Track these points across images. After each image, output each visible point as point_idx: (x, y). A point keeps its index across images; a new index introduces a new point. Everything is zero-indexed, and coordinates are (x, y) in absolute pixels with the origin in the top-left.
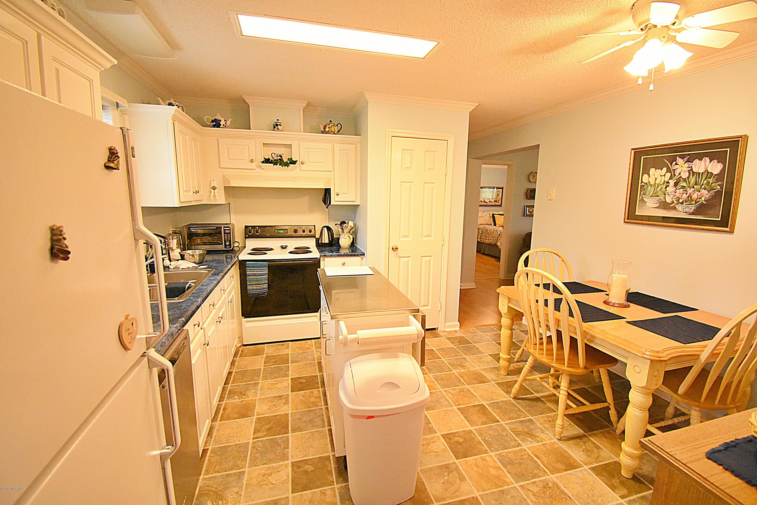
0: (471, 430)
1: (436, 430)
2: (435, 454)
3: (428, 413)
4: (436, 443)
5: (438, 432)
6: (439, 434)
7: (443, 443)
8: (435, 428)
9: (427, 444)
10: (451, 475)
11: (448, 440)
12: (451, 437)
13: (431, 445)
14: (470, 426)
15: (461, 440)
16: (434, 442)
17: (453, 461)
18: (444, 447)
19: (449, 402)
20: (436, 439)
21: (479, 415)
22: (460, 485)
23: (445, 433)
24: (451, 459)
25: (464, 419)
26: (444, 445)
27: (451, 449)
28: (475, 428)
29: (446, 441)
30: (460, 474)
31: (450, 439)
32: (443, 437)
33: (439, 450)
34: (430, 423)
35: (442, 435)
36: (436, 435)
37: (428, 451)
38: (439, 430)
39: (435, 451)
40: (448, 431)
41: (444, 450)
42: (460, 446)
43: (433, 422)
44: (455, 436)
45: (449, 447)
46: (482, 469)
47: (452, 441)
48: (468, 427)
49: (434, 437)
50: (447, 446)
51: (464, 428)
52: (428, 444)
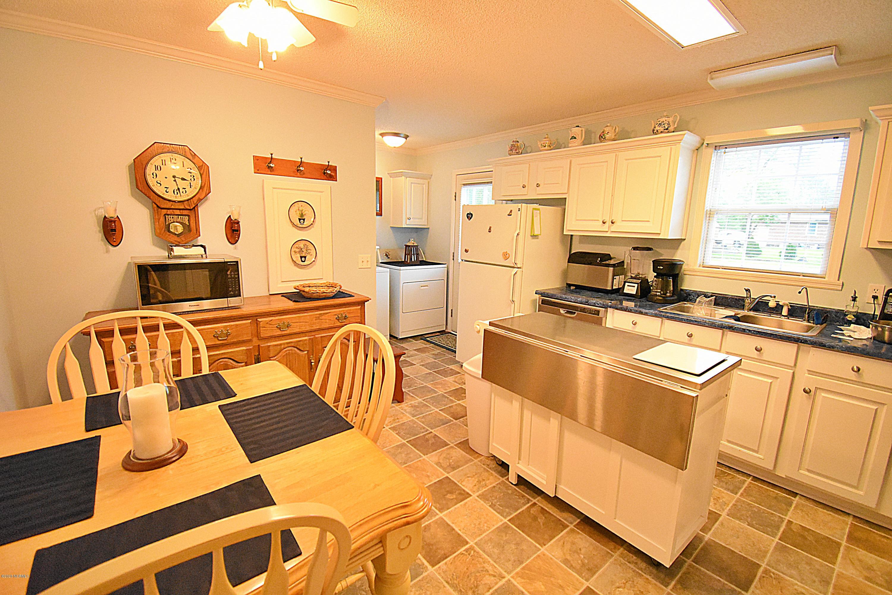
0: (441, 512)
1: (479, 500)
2: (468, 476)
3: (501, 520)
4: (472, 485)
5: (477, 498)
6: (475, 496)
7: (466, 487)
8: (482, 502)
9: (481, 482)
10: (448, 464)
11: (463, 492)
12: (461, 497)
13: (475, 482)
14: (444, 517)
15: (449, 496)
16: (475, 486)
17: (450, 474)
18: (464, 483)
19: (484, 551)
20: (475, 490)
21: (435, 541)
22: (439, 460)
23: (468, 499)
24: (452, 475)
25: (454, 526)
26: (464, 486)
27: (456, 484)
28: (437, 517)
29: (464, 491)
30: (441, 467)
31: (460, 494)
32: (468, 493)
33: (466, 479)
34: (490, 506)
35: (471, 495)
36: (477, 494)
37: (476, 476)
38: (476, 500)
39: (470, 478)
40: (466, 503)
41: (462, 481)
42: (447, 489)
43: (487, 509)
44: (456, 498)
45: (459, 486)
46: (423, 475)
47: (457, 492)
48: (445, 515)
49: (478, 491)
50: (460, 485)
51: (450, 512)
52: (479, 482)
